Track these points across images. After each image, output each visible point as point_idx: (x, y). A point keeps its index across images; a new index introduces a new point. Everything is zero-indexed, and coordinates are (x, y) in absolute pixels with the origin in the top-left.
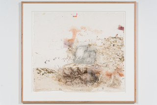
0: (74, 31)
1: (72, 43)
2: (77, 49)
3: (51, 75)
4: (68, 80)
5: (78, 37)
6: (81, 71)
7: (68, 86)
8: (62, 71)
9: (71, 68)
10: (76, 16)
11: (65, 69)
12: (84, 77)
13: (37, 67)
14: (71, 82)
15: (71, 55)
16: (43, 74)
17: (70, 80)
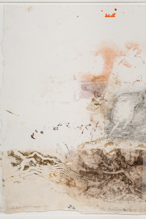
0: (109, 55)
1: (103, 86)
2: (115, 101)
3: (46, 169)
4: (91, 183)
5: (118, 70)
6: (127, 158)
7: (92, 200)
8: (76, 159)
9: (99, 152)
10: (113, 16)
11: (85, 153)
12: (133, 175)
13: (10, 149)
14: (100, 187)
15: (99, 117)
16: (26, 167)
17: (97, 183)
